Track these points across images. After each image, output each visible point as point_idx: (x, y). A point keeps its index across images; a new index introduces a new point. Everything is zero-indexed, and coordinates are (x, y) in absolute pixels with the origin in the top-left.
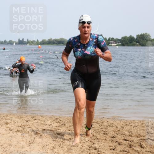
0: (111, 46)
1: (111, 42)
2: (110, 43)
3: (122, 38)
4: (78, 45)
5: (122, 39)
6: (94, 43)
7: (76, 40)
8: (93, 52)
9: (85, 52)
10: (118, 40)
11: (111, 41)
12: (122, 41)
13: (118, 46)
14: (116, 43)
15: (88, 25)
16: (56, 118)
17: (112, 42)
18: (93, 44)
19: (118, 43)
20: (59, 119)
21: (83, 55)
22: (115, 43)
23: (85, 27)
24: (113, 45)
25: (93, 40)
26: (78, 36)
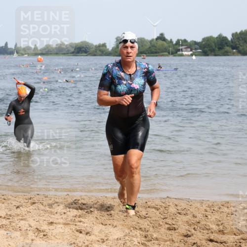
0: (182, 55)
1: (181, 48)
2: (179, 50)
3: (204, 39)
5: (202, 42)
6: (143, 73)
7: (117, 68)
8: (142, 85)
9: (131, 86)
10: (196, 43)
11: (182, 45)
12: (204, 45)
13: (195, 55)
14: (191, 50)
17: (183, 47)
19: (196, 49)
21: (129, 90)
22: (189, 50)
24: (185, 53)
25: (140, 69)
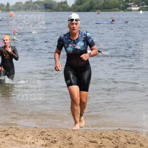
4: (68, 41)
6: (83, 38)
7: (66, 37)
8: (82, 46)
9: (75, 47)
15: (76, 22)
16: (40, 131)
18: (82, 40)
20: (46, 134)
21: (74, 50)
23: (73, 24)
25: (82, 36)
26: (67, 33)
